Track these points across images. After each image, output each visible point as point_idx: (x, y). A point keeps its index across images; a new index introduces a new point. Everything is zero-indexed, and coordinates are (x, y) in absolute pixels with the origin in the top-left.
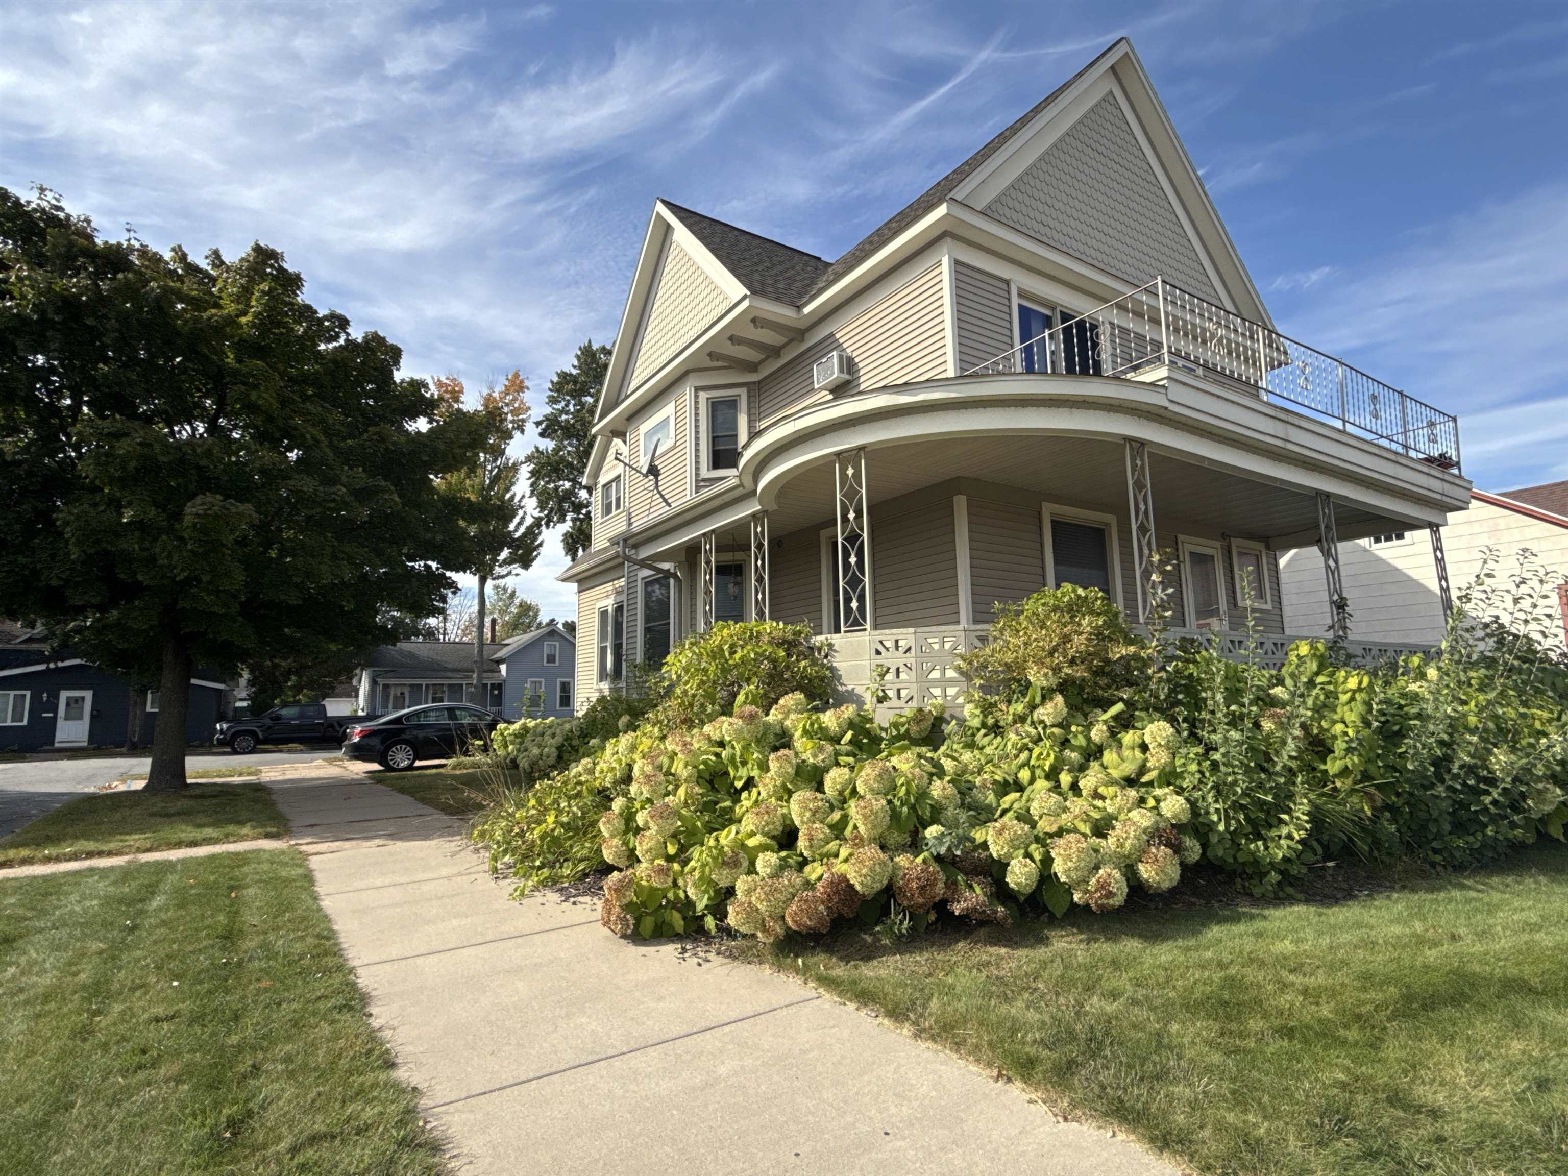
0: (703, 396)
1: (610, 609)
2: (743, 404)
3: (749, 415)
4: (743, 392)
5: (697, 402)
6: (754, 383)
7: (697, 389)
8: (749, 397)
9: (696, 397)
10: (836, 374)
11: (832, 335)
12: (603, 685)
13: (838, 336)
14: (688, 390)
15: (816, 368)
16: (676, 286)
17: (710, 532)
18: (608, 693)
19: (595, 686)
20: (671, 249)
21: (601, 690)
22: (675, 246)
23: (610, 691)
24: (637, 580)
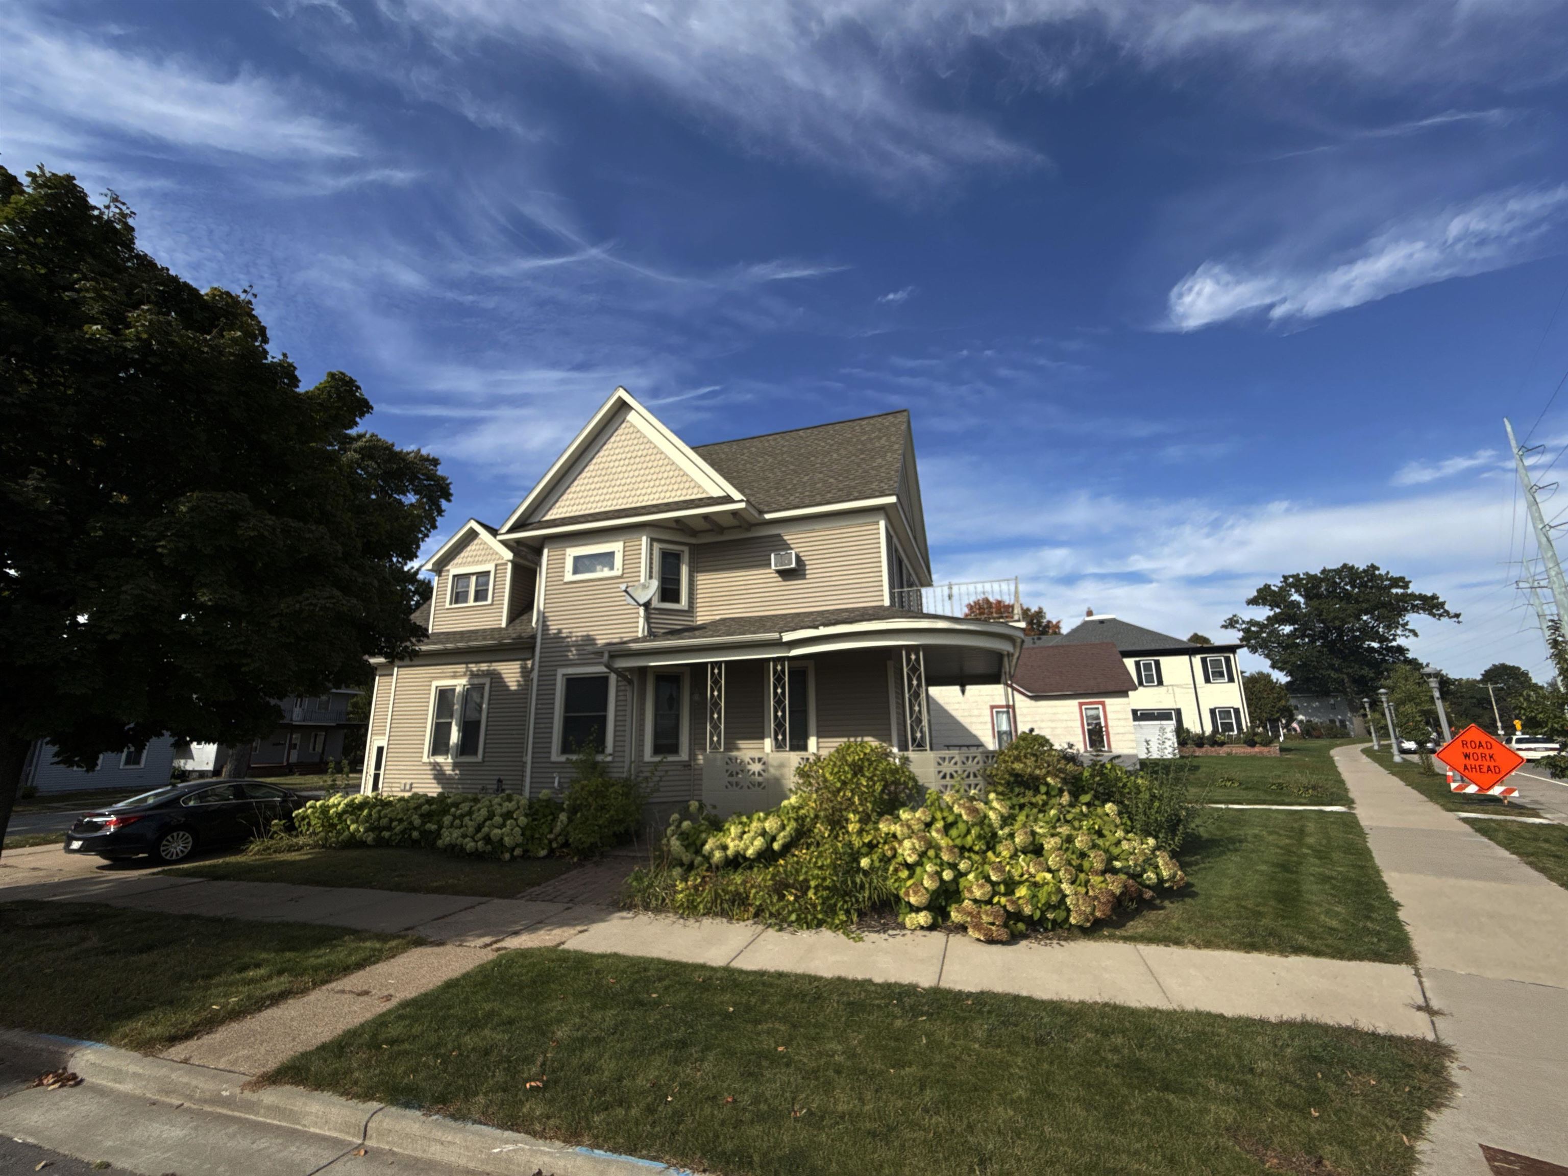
0: (656, 546)
1: (459, 689)
2: (686, 557)
3: (690, 567)
4: (686, 549)
5: (651, 550)
6: (694, 545)
7: (653, 540)
8: (690, 554)
9: (651, 545)
10: (793, 565)
11: (779, 535)
12: (440, 759)
13: (786, 538)
14: (644, 539)
15: (773, 556)
16: (629, 455)
17: (721, 662)
18: (450, 768)
19: (425, 759)
20: (623, 426)
21: (437, 764)
22: (628, 425)
23: (455, 765)
24: (555, 675)
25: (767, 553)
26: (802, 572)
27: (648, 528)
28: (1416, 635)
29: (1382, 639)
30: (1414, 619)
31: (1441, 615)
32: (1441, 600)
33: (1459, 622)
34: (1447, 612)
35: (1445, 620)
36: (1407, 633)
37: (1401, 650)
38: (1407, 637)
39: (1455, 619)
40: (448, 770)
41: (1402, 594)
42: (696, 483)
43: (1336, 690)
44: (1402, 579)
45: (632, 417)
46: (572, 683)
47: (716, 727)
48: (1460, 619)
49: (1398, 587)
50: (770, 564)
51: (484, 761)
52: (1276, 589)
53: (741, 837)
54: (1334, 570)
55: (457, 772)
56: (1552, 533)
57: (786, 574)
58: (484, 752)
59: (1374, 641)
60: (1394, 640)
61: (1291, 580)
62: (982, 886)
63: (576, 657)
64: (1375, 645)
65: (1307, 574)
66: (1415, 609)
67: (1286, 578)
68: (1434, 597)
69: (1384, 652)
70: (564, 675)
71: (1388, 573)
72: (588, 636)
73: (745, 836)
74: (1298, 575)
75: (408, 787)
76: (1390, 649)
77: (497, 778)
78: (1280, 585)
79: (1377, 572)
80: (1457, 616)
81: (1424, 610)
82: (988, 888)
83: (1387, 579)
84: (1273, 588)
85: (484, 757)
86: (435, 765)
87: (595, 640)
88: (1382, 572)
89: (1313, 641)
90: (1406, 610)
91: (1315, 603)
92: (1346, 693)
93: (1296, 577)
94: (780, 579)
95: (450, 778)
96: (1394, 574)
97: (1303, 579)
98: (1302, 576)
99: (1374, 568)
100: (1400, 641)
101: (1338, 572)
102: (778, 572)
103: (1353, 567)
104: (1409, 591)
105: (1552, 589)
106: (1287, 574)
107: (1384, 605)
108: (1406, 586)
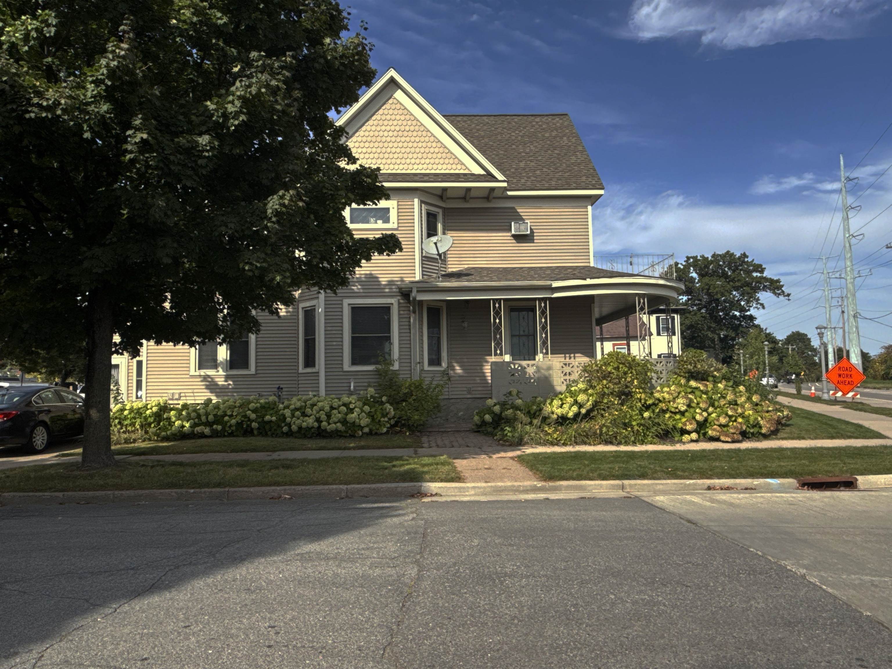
0: (424, 207)
2: (440, 217)
3: (443, 223)
4: (440, 211)
5: (421, 210)
6: (445, 208)
7: (422, 202)
8: (443, 215)
9: (421, 206)
10: (529, 232)
11: (513, 208)
12: (211, 372)
13: (519, 210)
14: (416, 201)
15: (513, 223)
16: (397, 128)
17: (500, 299)
18: (223, 379)
19: (192, 373)
20: (390, 101)
21: (209, 376)
22: (395, 101)
23: (227, 378)
24: (342, 304)
25: (509, 221)
26: (531, 238)
27: (418, 192)
28: (764, 308)
29: (742, 310)
30: (764, 296)
31: (779, 294)
32: (781, 283)
33: (789, 300)
34: (783, 292)
35: (781, 297)
36: (759, 306)
37: (752, 318)
38: (758, 309)
39: (787, 298)
40: (221, 381)
41: (760, 277)
42: (459, 160)
43: (710, 347)
44: (761, 266)
45: (399, 95)
46: (356, 310)
47: (498, 344)
48: (790, 298)
49: (757, 271)
50: (510, 230)
51: (256, 374)
52: (682, 267)
53: (561, 406)
54: (720, 255)
55: (231, 383)
56: (853, 241)
57: (520, 238)
58: (256, 367)
59: (736, 311)
60: (749, 310)
61: (692, 260)
62: (725, 418)
63: (361, 291)
64: (737, 314)
65: (703, 256)
66: (765, 289)
67: (688, 258)
68: (778, 281)
69: (742, 319)
70: (349, 304)
71: (753, 260)
72: (371, 274)
73: (564, 406)
74: (697, 256)
75: (177, 396)
76: (744, 317)
77: (277, 386)
78: (684, 263)
79: (746, 260)
80: (789, 295)
81: (770, 289)
82: (727, 419)
83: (752, 265)
84: (680, 266)
85: (256, 370)
86: (205, 378)
87: (377, 278)
88: (749, 259)
89: (699, 309)
90: (759, 288)
91: (706, 279)
92: (714, 348)
93: (695, 258)
94: (514, 241)
95: (223, 387)
96: (756, 262)
97: (699, 260)
98: (699, 258)
99: (745, 255)
100: (753, 312)
101: (723, 256)
102: (514, 236)
103: (733, 254)
104: (764, 275)
105: (846, 279)
106: (690, 256)
107: (748, 284)
108: (762, 271)
